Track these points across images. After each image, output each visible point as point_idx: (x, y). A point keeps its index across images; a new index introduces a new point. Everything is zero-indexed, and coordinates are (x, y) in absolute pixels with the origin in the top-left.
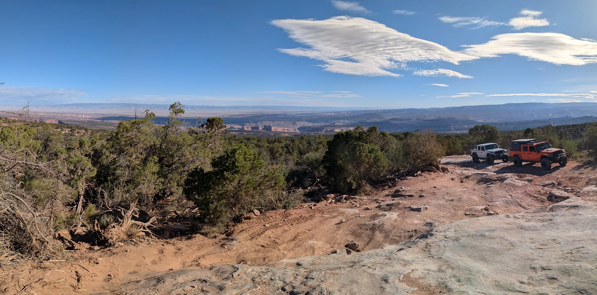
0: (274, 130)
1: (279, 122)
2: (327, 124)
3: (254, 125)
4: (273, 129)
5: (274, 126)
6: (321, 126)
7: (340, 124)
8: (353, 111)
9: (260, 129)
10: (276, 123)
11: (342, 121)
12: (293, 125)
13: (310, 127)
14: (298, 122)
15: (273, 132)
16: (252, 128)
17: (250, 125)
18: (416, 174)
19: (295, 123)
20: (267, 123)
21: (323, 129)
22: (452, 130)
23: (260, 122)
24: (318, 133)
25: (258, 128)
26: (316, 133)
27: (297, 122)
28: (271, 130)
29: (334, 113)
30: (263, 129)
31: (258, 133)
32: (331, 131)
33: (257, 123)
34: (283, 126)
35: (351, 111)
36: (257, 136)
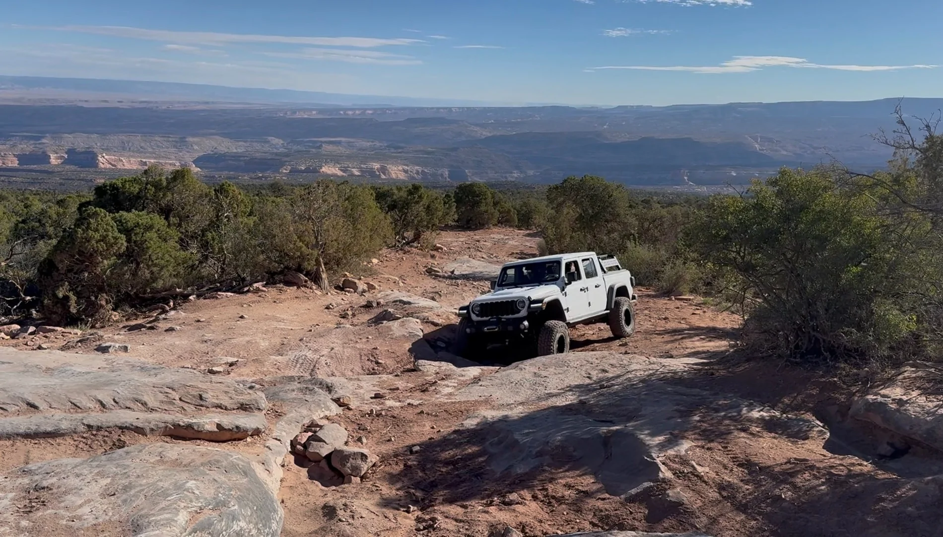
0: (109, 166)
1: (123, 137)
2: (295, 148)
3: (27, 147)
4: (104, 161)
5: (107, 150)
6: (276, 154)
7: (340, 150)
8: (381, 109)
9: (54, 160)
10: (115, 139)
11: (343, 139)
12: (175, 147)
13: (236, 157)
14: (196, 139)
15: (102, 172)
16: (22, 158)
17: (14, 146)
18: (246, 289)
19: (183, 140)
20: (80, 142)
21: (282, 164)
22: (681, 182)
23: (53, 138)
24: (266, 178)
25: (45, 158)
26: (259, 178)
27: (190, 139)
28: (96, 166)
29: (320, 111)
30: (66, 162)
31: (45, 176)
32: (307, 171)
33: (39, 138)
34: (138, 151)
35: (375, 110)
36: (43, 186)
